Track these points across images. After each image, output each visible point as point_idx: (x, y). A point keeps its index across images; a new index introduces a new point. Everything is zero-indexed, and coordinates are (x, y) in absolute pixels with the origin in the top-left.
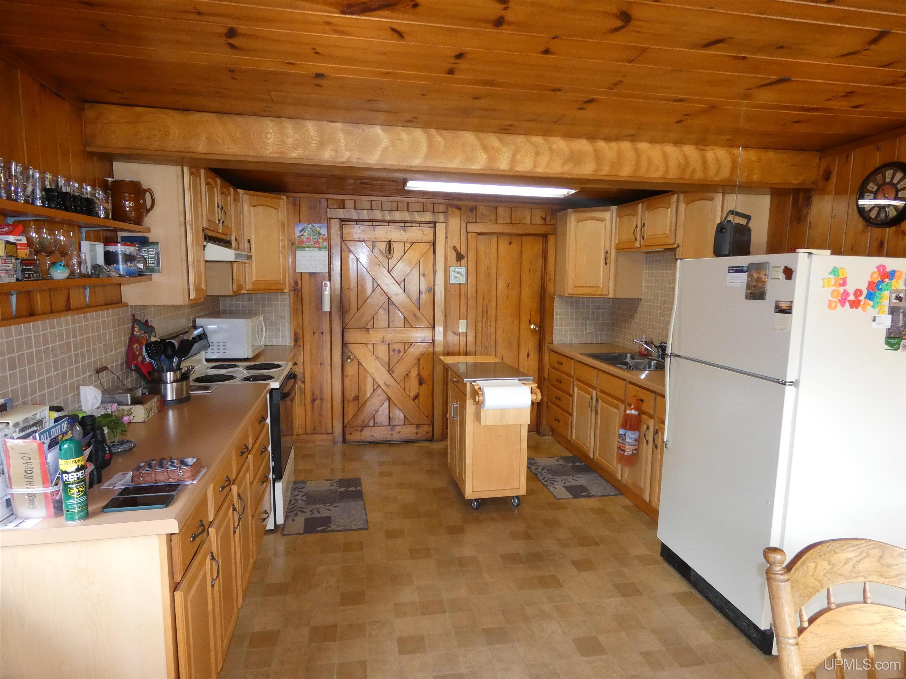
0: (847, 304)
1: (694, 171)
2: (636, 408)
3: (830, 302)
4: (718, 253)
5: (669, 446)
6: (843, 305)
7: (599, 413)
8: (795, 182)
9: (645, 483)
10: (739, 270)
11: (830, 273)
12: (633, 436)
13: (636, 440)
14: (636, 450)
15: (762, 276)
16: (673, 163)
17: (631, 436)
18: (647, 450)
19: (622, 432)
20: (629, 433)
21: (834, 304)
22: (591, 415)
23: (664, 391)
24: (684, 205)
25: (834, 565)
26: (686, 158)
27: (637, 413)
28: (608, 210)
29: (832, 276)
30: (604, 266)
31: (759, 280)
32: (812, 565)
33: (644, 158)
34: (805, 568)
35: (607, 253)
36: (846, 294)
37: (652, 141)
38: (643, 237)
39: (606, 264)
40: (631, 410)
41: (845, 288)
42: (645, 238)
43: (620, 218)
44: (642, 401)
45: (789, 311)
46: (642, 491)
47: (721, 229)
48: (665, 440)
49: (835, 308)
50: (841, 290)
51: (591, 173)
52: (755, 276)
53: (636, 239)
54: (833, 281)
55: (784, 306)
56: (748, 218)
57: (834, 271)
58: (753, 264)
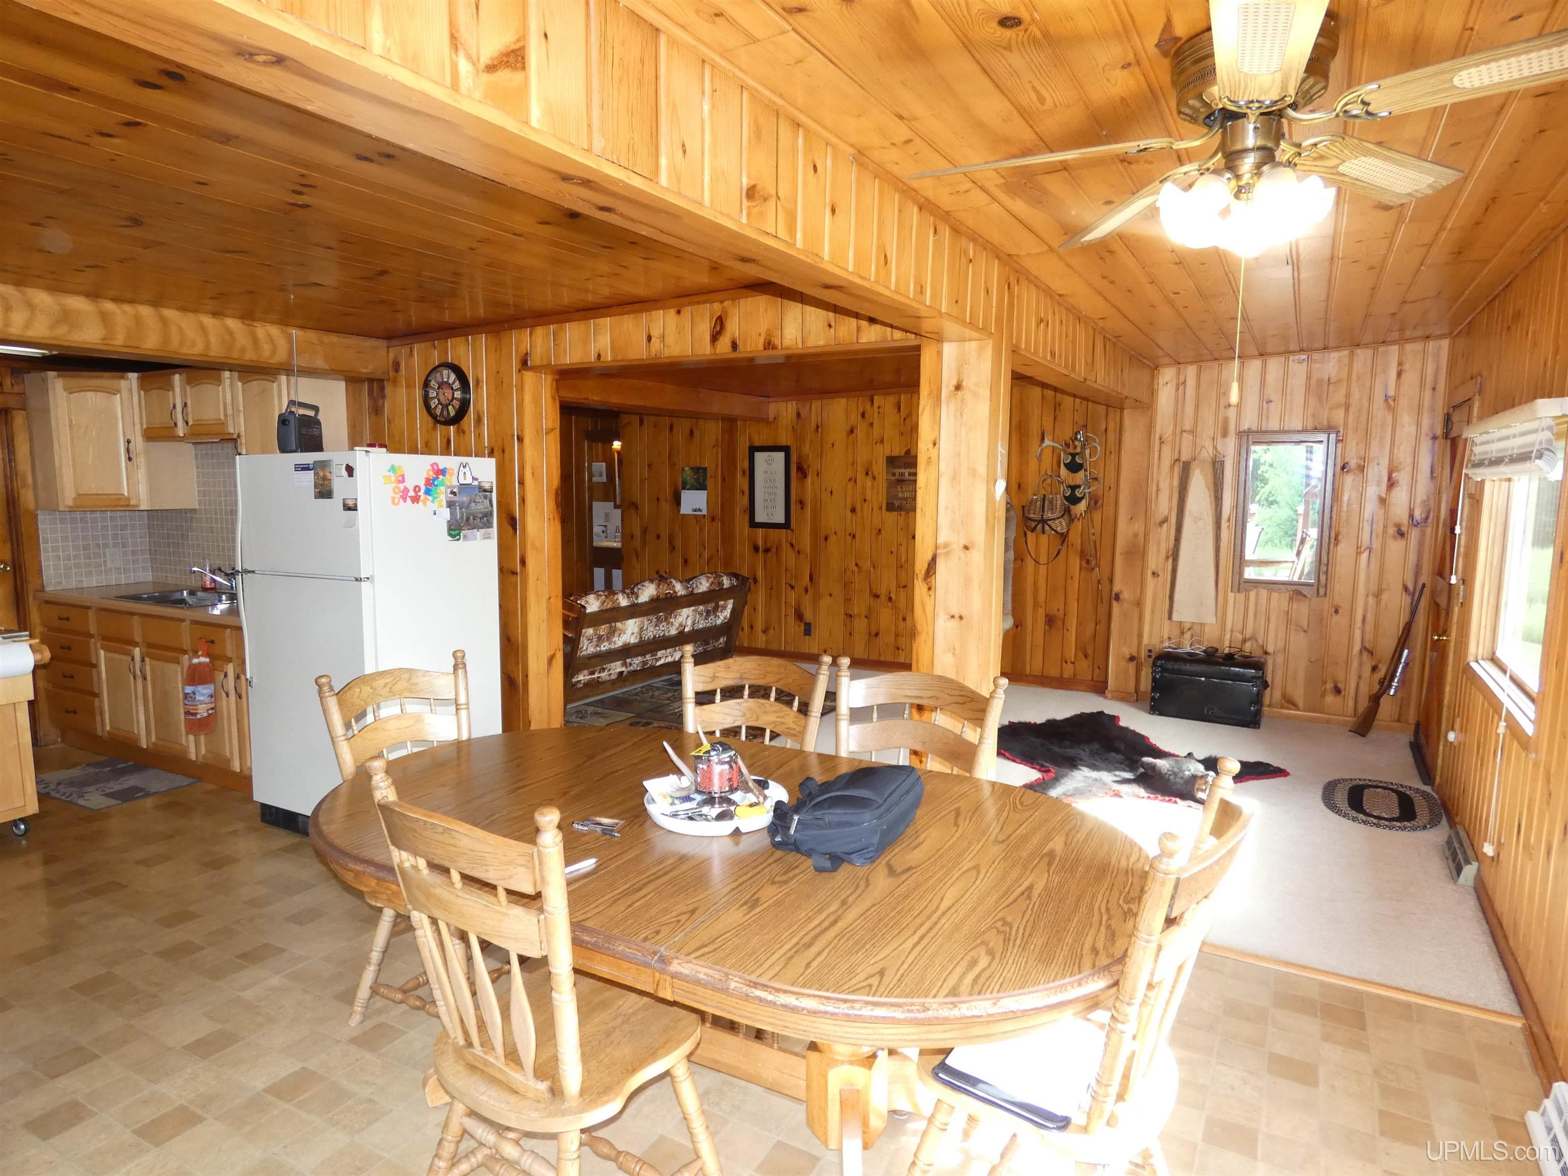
0: (408, 500)
1: (243, 349)
2: (208, 655)
3: (393, 498)
4: (284, 449)
5: (253, 684)
6: (405, 500)
7: (149, 678)
8: (364, 371)
9: (231, 750)
10: (305, 468)
11: (389, 471)
12: (205, 691)
13: (211, 696)
14: (212, 709)
15: (328, 474)
16: (214, 340)
17: (203, 692)
18: (229, 705)
19: (189, 689)
20: (201, 689)
21: (396, 500)
22: (135, 685)
23: (241, 622)
24: (240, 384)
25: (375, 689)
26: (230, 332)
27: (207, 660)
28: (122, 378)
29: (391, 474)
30: (126, 463)
31: (324, 478)
32: (358, 690)
33: (174, 330)
34: (351, 692)
35: (129, 442)
36: (406, 490)
37: (183, 309)
38: (187, 423)
39: (130, 459)
40: (198, 657)
41: (405, 484)
42: (190, 423)
43: (146, 391)
44: (212, 642)
45: (354, 508)
46: (228, 761)
47: (283, 421)
48: (248, 677)
49: (398, 503)
50: (402, 486)
51: (99, 342)
52: (321, 474)
53: (176, 424)
54: (393, 479)
55: (350, 503)
56: (316, 409)
57: (393, 469)
58: (319, 462)
